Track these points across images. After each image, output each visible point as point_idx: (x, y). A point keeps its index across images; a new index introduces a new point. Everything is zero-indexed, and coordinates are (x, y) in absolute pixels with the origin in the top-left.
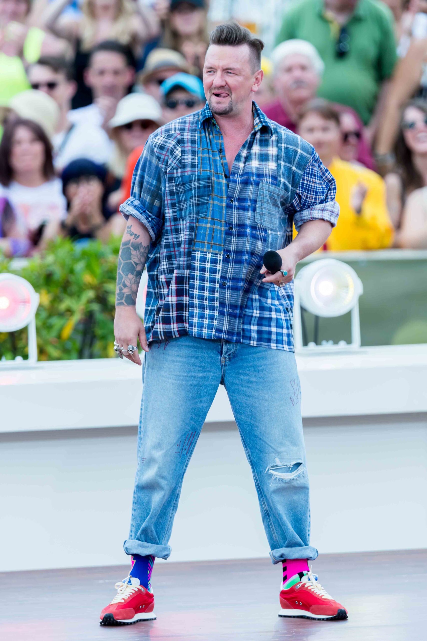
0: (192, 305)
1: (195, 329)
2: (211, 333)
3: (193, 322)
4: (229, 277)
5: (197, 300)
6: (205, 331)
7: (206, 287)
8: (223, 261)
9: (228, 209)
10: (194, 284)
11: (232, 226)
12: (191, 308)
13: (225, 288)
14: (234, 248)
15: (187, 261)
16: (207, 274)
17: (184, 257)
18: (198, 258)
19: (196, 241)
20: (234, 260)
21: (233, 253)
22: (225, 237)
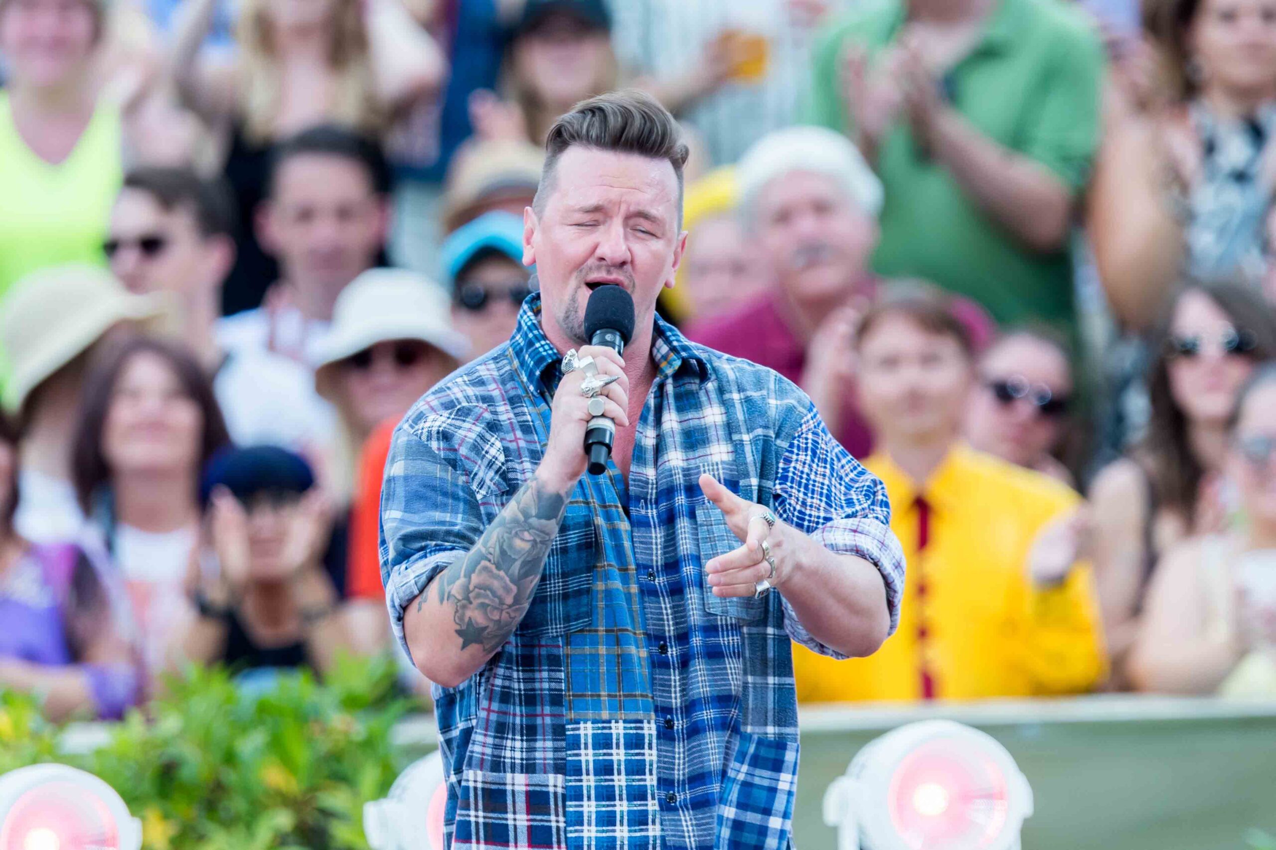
4: (681, 778)
7: (618, 813)
8: (659, 737)
9: (646, 599)
10: (582, 812)
11: (666, 642)
13: (675, 809)
14: (679, 701)
15: (556, 750)
16: (620, 777)
17: (544, 740)
18: (586, 740)
19: (573, 695)
20: (685, 731)
21: (679, 712)
22: (652, 674)
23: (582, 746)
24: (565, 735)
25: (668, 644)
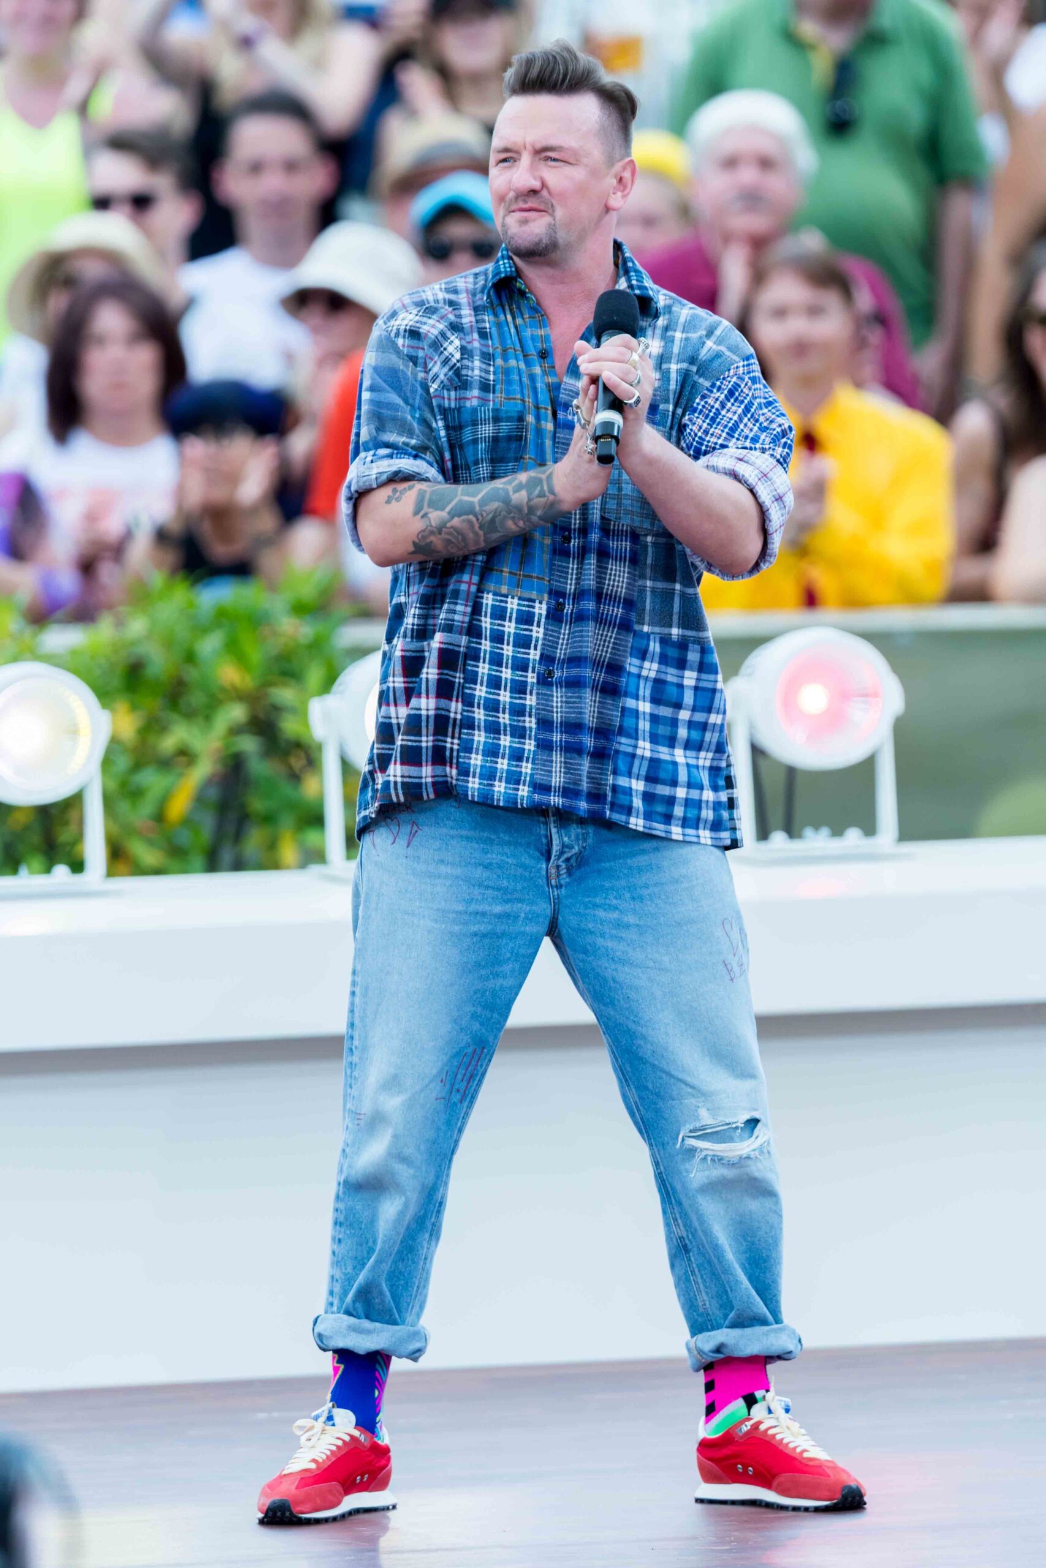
0: (469, 724)
1: (474, 783)
2: (516, 792)
3: (469, 764)
4: (562, 657)
5: (482, 711)
6: (500, 787)
7: (503, 679)
8: (547, 617)
10: (477, 672)
11: (571, 532)
12: (466, 731)
13: (551, 684)
14: (573, 587)
16: (508, 647)
18: (487, 609)
20: (574, 616)
21: (571, 597)
22: (551, 560)
23: (484, 614)
25: (572, 536)
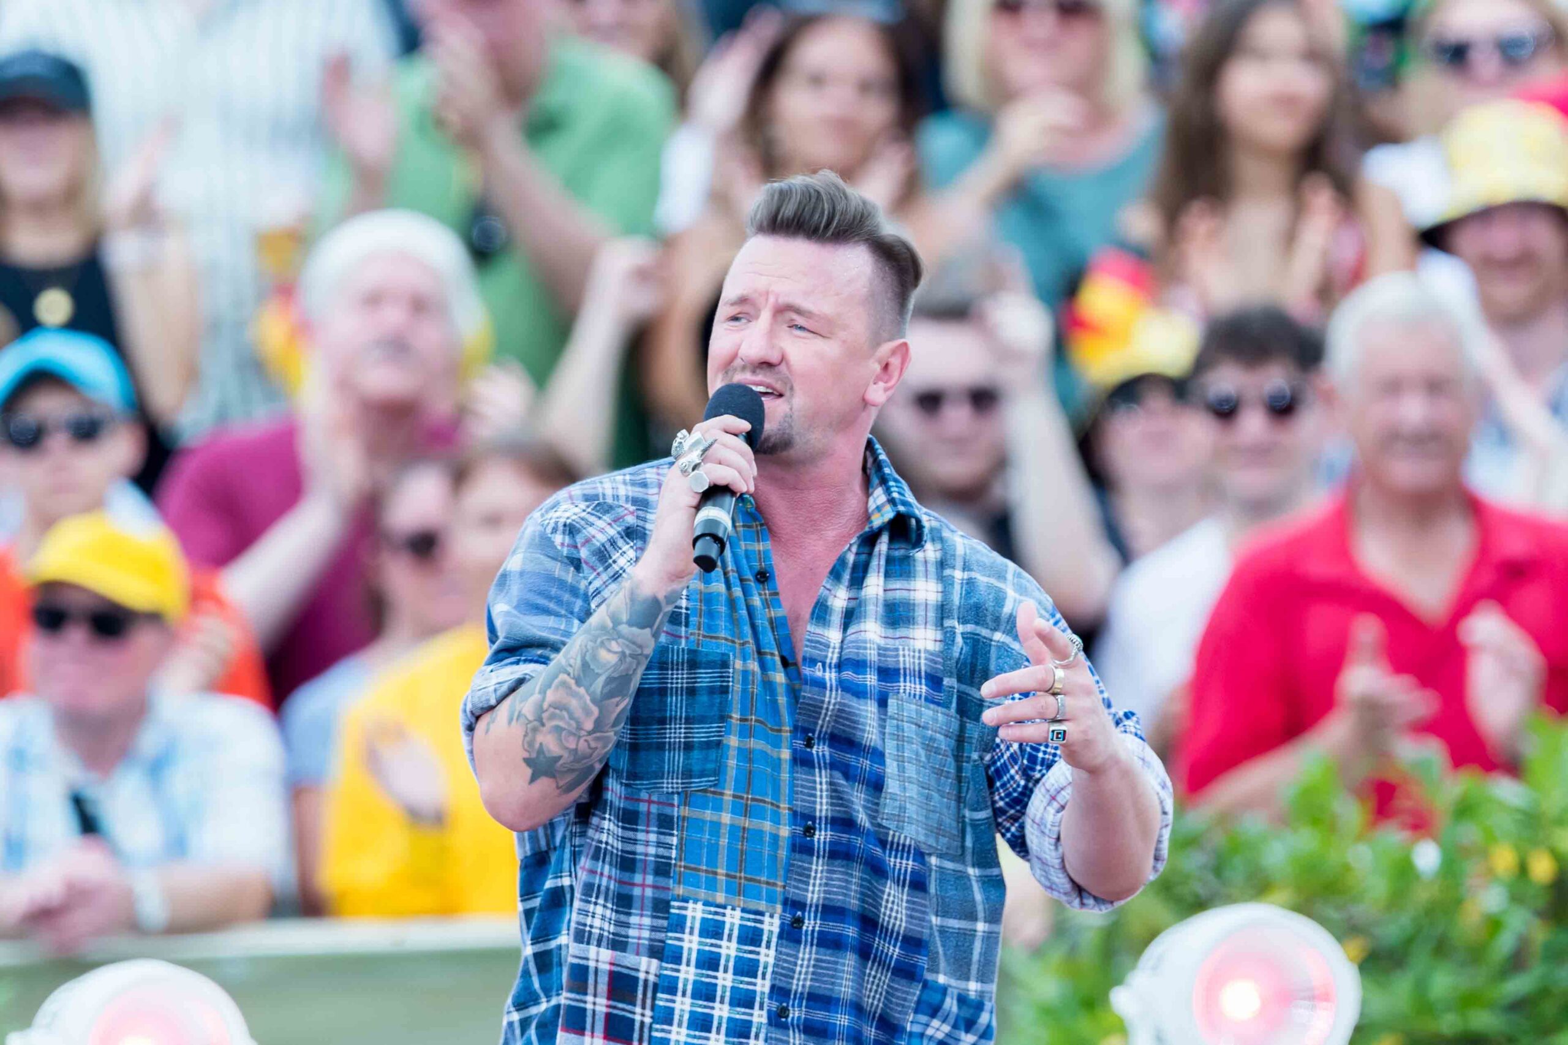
4: (800, 990)
7: (716, 1018)
8: (781, 936)
9: (799, 769)
10: (673, 1008)
11: (814, 822)
13: (785, 1027)
14: (816, 896)
15: (654, 929)
16: (725, 975)
17: (642, 915)
18: (693, 923)
19: (685, 867)
20: (816, 934)
21: (813, 909)
22: (788, 858)
23: (687, 930)
24: (668, 912)
25: (817, 826)
